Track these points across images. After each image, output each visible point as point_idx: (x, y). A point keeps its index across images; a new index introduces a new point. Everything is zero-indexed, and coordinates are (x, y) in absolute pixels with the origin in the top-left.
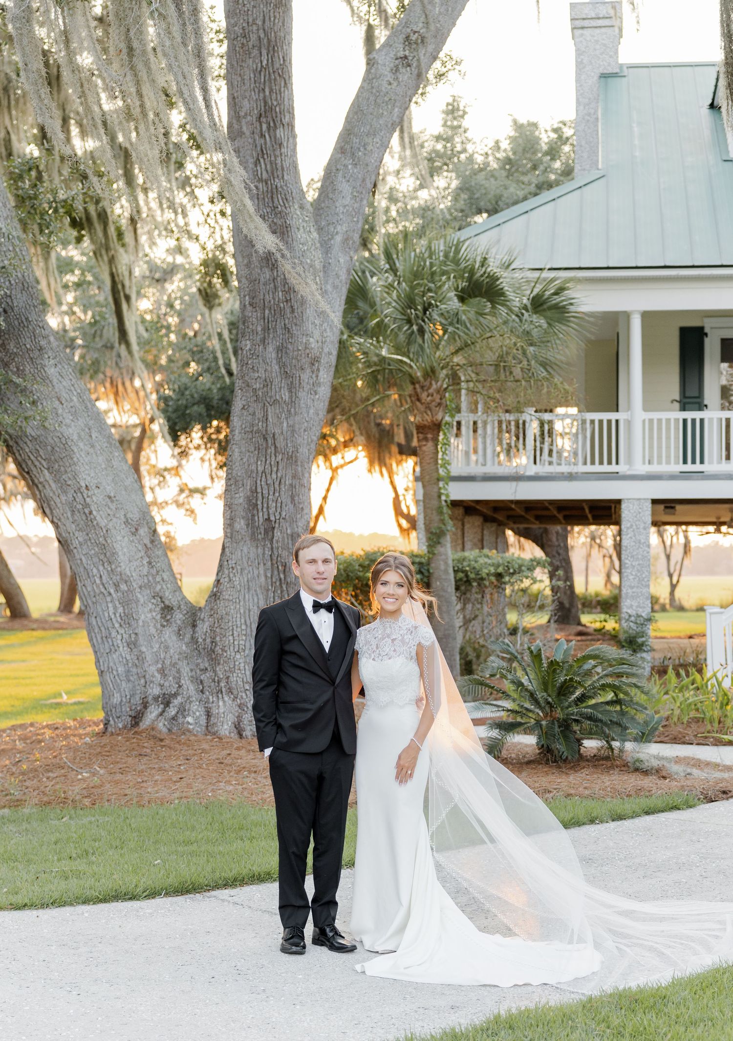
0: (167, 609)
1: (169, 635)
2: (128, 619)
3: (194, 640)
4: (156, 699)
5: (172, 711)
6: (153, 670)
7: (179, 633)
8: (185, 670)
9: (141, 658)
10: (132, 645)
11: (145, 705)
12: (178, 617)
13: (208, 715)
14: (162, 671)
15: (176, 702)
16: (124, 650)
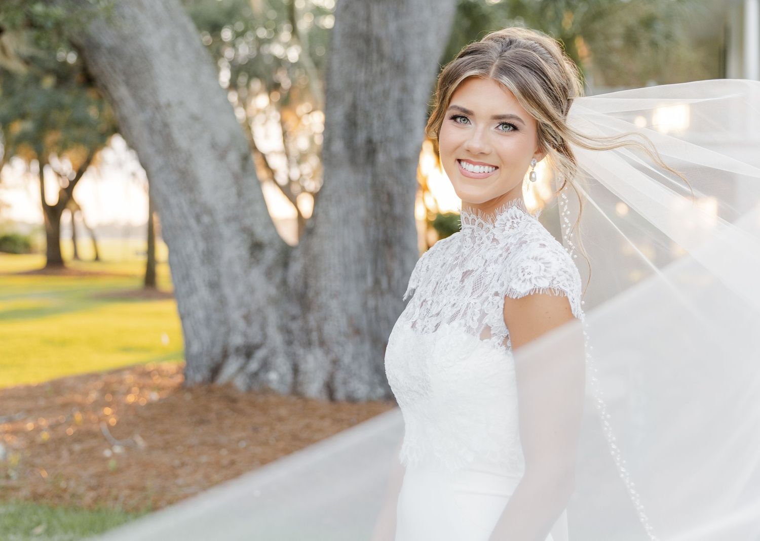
0: (256, 247)
1: (256, 276)
2: (210, 257)
3: (284, 282)
4: (238, 350)
5: (254, 366)
6: (236, 316)
7: (269, 274)
8: (273, 317)
9: (222, 302)
10: (214, 286)
11: (225, 355)
12: (270, 255)
13: (296, 370)
14: (247, 318)
15: (260, 354)
16: (204, 293)
